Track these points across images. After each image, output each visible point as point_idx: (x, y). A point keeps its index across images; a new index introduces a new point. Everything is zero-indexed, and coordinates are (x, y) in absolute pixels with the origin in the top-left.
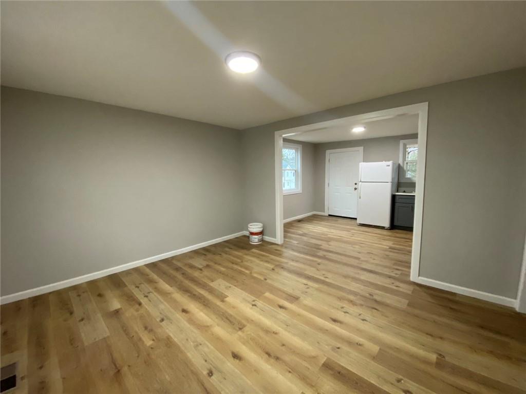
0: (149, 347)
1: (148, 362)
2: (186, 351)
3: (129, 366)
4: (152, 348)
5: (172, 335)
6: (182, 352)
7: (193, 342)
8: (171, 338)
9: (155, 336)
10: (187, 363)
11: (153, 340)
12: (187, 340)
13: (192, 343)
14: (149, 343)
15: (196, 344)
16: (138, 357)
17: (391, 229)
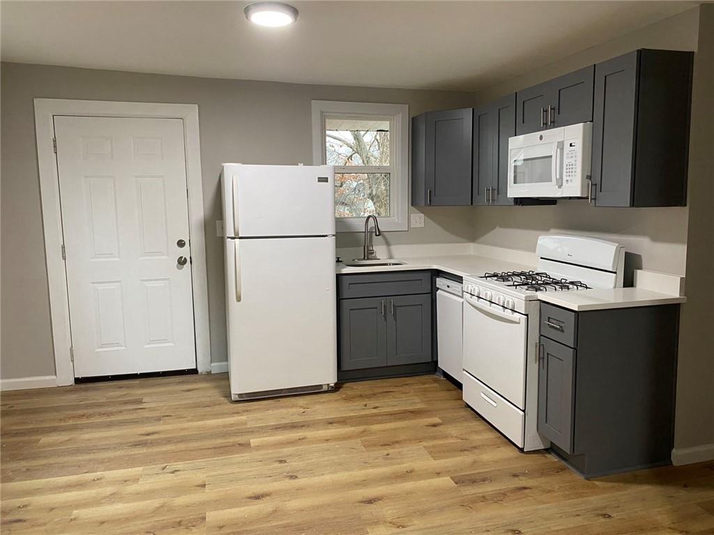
17: (336, 388)
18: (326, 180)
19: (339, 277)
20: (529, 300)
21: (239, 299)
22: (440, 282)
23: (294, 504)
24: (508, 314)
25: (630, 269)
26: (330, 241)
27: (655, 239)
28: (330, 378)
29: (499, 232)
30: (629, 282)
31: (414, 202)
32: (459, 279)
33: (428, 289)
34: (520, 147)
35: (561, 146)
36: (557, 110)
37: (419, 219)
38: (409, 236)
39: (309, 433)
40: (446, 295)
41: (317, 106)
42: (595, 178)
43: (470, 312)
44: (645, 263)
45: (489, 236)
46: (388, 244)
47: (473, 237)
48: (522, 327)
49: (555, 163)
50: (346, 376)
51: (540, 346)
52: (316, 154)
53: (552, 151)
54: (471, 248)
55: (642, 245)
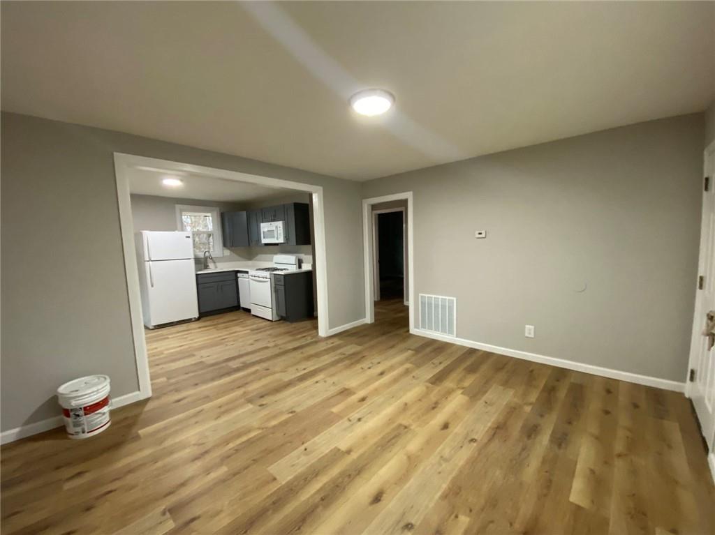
0: (469, 516)
1: (492, 503)
2: (457, 469)
3: (511, 524)
4: (471, 511)
5: (439, 494)
6: (461, 472)
7: (441, 465)
8: (443, 493)
9: (447, 520)
10: (472, 462)
11: (457, 517)
12: (440, 473)
13: (444, 465)
14: (464, 520)
15: (442, 462)
16: (492, 522)
17: (199, 319)
18: (189, 237)
19: (197, 275)
20: (271, 274)
21: (152, 286)
22: (239, 275)
23: (196, 345)
24: (265, 280)
25: (300, 262)
26: (192, 261)
27: (306, 254)
28: (197, 315)
29: (259, 256)
30: (300, 267)
31: (225, 245)
32: (247, 272)
33: (234, 278)
34: (265, 227)
35: (277, 227)
36: (275, 216)
37: (227, 252)
38: (223, 259)
39: (193, 331)
40: (242, 279)
41: (178, 207)
42: (287, 237)
43: (251, 281)
44: (304, 261)
45: (257, 257)
46: (214, 262)
47: (250, 259)
48: (269, 283)
49: (275, 232)
50: (203, 314)
51: (275, 287)
52: (179, 226)
53: (274, 228)
54: (250, 263)
55: (302, 256)
